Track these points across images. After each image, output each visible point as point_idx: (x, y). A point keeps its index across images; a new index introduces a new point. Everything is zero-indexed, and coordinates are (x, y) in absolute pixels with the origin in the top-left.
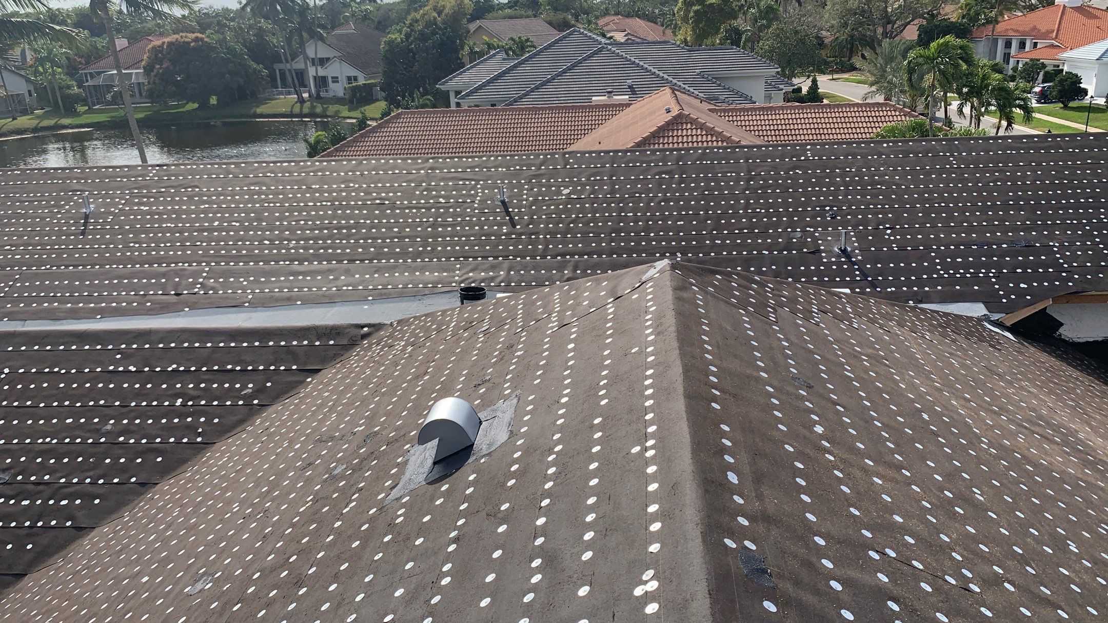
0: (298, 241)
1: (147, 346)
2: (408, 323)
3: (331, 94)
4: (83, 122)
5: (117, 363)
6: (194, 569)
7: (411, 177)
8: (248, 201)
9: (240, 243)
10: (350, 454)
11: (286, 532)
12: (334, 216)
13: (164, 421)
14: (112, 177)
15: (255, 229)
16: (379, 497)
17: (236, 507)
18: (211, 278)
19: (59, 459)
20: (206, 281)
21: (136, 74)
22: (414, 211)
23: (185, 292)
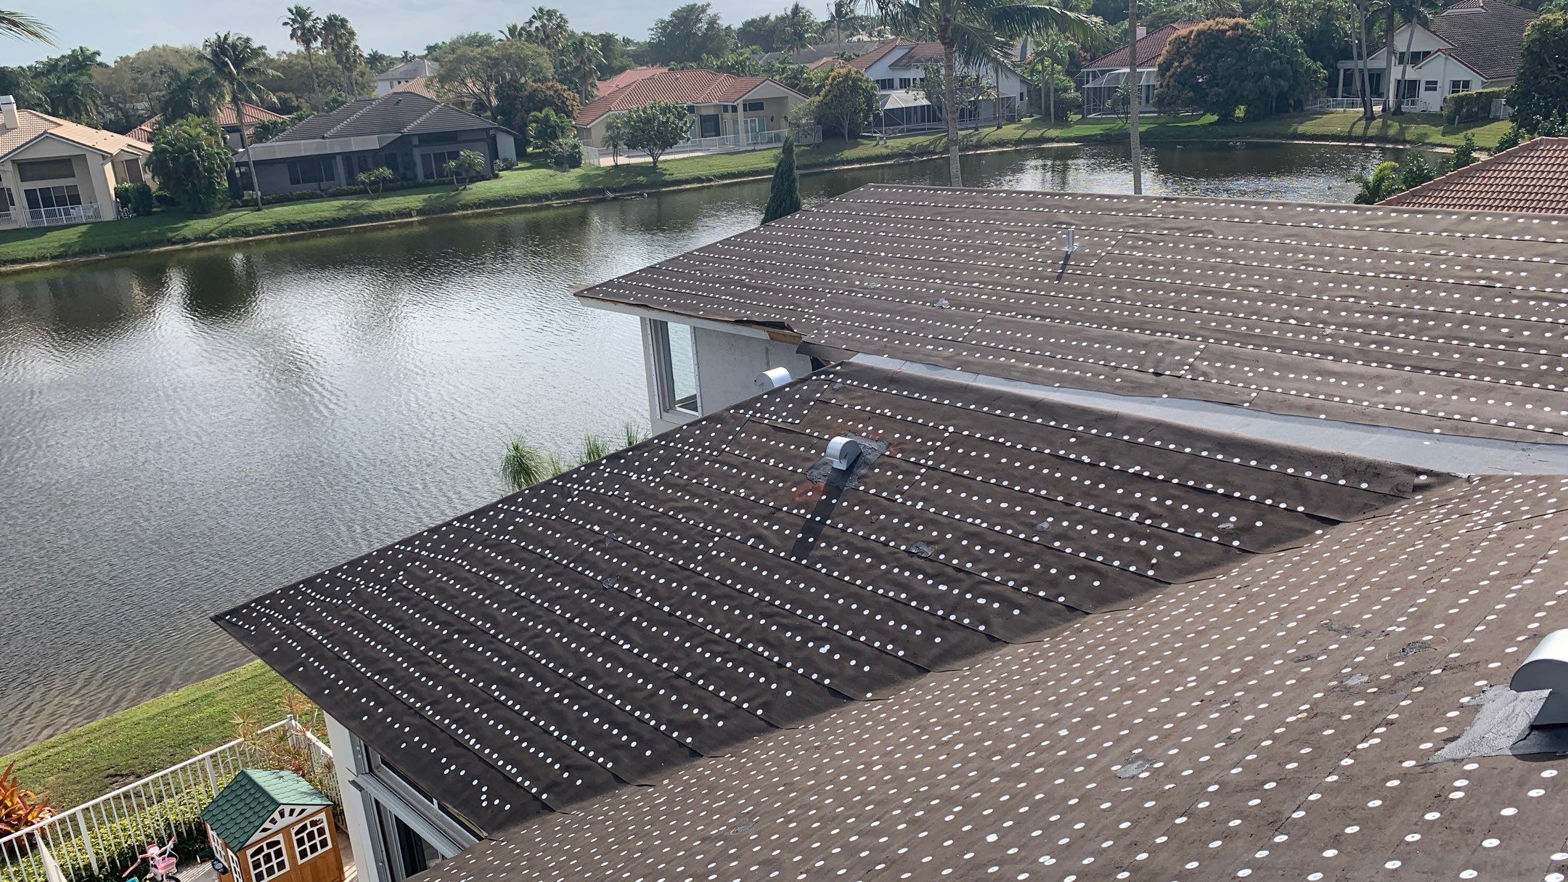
0: (1339, 326)
1: (1109, 434)
2: (1500, 485)
3: (1419, 108)
4: (1073, 135)
5: (1069, 447)
6: (1127, 745)
7: (1552, 248)
8: (1278, 260)
9: (1254, 317)
10: (1378, 664)
11: (1263, 744)
12: (1403, 298)
13: (1111, 536)
14: (1107, 210)
15: (1280, 302)
16: (1423, 746)
17: (1191, 682)
18: (1205, 360)
19: (985, 548)
20: (1197, 363)
21: (1149, 74)
22: (1546, 304)
23: (1168, 373)
